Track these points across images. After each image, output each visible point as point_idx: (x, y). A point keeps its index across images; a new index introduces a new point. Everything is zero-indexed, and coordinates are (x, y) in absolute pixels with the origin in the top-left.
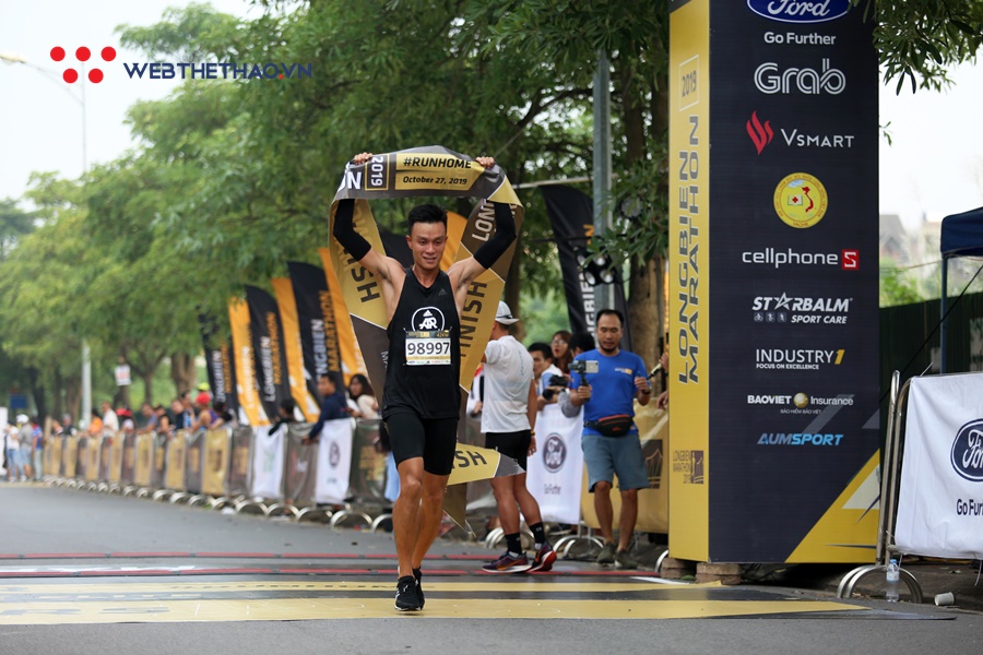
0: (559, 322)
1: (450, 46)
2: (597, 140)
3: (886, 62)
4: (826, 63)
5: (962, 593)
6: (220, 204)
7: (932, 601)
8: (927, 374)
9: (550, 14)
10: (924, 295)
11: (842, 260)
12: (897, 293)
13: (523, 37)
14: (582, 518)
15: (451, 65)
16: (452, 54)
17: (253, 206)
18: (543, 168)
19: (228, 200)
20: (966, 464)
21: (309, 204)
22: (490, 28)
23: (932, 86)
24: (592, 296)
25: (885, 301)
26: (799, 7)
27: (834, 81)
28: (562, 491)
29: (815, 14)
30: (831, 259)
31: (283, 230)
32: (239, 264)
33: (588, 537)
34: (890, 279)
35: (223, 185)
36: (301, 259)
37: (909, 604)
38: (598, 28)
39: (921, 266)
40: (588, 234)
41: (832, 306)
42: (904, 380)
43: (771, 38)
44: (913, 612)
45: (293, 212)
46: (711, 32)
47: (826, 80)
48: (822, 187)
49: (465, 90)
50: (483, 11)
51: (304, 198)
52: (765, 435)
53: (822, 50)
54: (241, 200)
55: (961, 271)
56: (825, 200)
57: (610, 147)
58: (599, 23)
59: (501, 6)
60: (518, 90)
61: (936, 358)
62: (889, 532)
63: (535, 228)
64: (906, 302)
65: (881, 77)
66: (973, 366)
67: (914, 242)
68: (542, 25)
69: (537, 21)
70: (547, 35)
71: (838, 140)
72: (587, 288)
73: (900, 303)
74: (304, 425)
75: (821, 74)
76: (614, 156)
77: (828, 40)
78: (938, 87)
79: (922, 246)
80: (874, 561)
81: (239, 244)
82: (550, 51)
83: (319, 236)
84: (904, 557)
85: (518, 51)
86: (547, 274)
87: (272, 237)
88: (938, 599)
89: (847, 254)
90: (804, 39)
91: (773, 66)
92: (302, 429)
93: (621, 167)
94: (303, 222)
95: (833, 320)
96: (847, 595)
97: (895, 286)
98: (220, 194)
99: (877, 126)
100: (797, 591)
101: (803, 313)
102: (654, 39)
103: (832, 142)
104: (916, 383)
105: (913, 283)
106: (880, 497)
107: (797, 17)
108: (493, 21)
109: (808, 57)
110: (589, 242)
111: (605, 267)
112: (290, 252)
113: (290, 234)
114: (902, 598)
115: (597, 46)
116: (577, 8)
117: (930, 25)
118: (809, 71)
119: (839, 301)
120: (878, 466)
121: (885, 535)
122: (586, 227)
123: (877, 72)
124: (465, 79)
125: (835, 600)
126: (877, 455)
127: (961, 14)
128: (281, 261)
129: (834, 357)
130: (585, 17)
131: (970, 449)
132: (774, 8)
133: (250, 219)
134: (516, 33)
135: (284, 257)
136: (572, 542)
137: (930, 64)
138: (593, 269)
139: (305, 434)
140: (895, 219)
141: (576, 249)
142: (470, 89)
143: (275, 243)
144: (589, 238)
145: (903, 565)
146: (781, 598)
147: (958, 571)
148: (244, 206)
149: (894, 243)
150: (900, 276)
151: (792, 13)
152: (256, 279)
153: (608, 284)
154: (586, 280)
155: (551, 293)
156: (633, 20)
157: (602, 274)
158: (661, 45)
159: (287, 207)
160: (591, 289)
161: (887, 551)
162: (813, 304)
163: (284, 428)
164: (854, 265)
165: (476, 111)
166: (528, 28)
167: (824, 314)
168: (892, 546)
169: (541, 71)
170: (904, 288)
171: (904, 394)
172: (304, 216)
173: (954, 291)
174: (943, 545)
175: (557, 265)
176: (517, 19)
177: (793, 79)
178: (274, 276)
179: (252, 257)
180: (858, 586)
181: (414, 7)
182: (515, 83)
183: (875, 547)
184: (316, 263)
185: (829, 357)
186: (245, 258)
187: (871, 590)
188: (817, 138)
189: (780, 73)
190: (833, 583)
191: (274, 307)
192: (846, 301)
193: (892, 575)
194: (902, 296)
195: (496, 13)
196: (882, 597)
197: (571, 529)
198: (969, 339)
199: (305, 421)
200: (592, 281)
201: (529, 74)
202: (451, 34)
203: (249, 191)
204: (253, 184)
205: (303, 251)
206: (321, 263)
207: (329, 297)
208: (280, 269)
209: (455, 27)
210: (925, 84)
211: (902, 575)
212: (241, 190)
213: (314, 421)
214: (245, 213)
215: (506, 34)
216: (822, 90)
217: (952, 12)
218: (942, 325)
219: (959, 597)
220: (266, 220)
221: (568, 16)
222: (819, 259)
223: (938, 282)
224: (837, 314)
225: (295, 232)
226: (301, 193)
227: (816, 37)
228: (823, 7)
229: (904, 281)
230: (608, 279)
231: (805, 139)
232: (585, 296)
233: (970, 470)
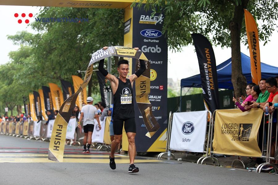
0: (100, 100)
1: (77, 41)
2: (108, 61)
3: (170, 46)
4: (157, 46)
5: (184, 158)
6: (28, 73)
7: (177, 160)
8: (177, 112)
9: (99, 34)
10: (177, 95)
11: (160, 88)
12: (171, 95)
13: (93, 39)
14: (104, 141)
15: (78, 45)
16: (78, 43)
17: (35, 74)
18: (97, 67)
19: (30, 73)
20: (184, 131)
21: (47, 74)
22: (86, 37)
23: (179, 52)
24: (106, 94)
25: (169, 96)
26: (151, 34)
27: (158, 50)
28: (100, 136)
29: (155, 36)
30: (157, 87)
31: (41, 79)
32: (32, 86)
33: (105, 146)
34: (170, 92)
35: (29, 69)
36: (45, 85)
37: (172, 160)
38: (109, 38)
39: (177, 89)
40: (106, 81)
41: (157, 97)
42: (172, 113)
43: (145, 40)
44: (173, 162)
45: (43, 75)
46: (133, 39)
47: (157, 50)
48: (156, 72)
49: (80, 50)
50: (84, 34)
51: (46, 72)
52: (143, 125)
53: (156, 43)
54: (32, 73)
55: (185, 91)
56: (156, 75)
57: (111, 62)
58: (109, 36)
59: (88, 32)
60: (92, 50)
61: (179, 109)
62: (168, 145)
63: (95, 80)
64: (173, 97)
65: (168, 49)
66: (187, 110)
67: (175, 84)
68: (97, 37)
69: (96, 36)
70: (98, 39)
71: (159, 62)
72: (105, 92)
73: (172, 97)
74: (45, 121)
75: (156, 48)
76: (112, 65)
77: (157, 41)
78: (180, 52)
79: (177, 85)
80: (165, 151)
81: (32, 82)
82: (99, 42)
83: (49, 81)
84: (172, 151)
85: (92, 42)
86: (97, 89)
87: (39, 81)
88: (179, 159)
89: (161, 87)
90: (152, 41)
91: (146, 46)
92: (44, 122)
93: (113, 67)
94: (45, 77)
95: (158, 100)
96: (159, 159)
97: (171, 93)
98: (28, 71)
99: (167, 60)
100: (149, 158)
101: (151, 99)
102: (121, 40)
103: (158, 63)
104: (174, 114)
105: (175, 93)
106: (167, 138)
107: (151, 36)
108: (86, 36)
109: (153, 45)
110: (106, 83)
111: (110, 88)
112: (42, 84)
113: (43, 80)
114: (171, 159)
115: (109, 41)
116: (104, 33)
117: (179, 38)
118: (153, 48)
119: (159, 96)
120: (167, 131)
121: (168, 146)
122: (106, 80)
123: (167, 48)
124: (81, 48)
125: (157, 160)
126: (166, 129)
127: (185, 37)
128: (40, 86)
129: (158, 108)
130: (106, 35)
131: (185, 128)
132: (146, 34)
133: (34, 77)
134: (91, 38)
135: (41, 85)
136: (101, 147)
137: (178, 47)
138: (107, 89)
139: (45, 123)
140: (171, 79)
141: (103, 84)
142: (81, 50)
143: (39, 82)
144: (106, 82)
145: (171, 152)
146: (146, 159)
147: (183, 154)
148: (33, 74)
149: (171, 84)
150: (172, 91)
151: (150, 36)
152: (35, 89)
153: (110, 92)
154: (105, 91)
155: (98, 94)
156: (116, 36)
157: (109, 90)
158: (122, 41)
159: (42, 74)
160: (106, 93)
161: (168, 149)
162: (154, 97)
163: (41, 121)
164: (162, 89)
165: (82, 55)
166: (94, 37)
167: (156, 99)
168: (169, 148)
169: (97, 46)
170: (173, 94)
171: (172, 116)
172: (46, 76)
173: (183, 95)
174: (180, 148)
175: (99, 87)
176: (91, 35)
177: (150, 49)
178: (39, 89)
179: (34, 85)
180: (162, 157)
181: (70, 33)
182: (91, 49)
183: (165, 149)
184: (48, 86)
185: (157, 108)
186: (33, 85)
187: (165, 158)
188: (155, 62)
189: (147, 48)
190: (156, 156)
191: (39, 95)
192: (160, 97)
193: (169, 154)
194: (173, 96)
195: (87, 34)
196: (167, 159)
197: (101, 144)
198: (186, 105)
199: (45, 120)
200: (107, 91)
201: (94, 47)
202: (78, 38)
203: (34, 71)
204: (35, 69)
205: (45, 84)
206: (49, 86)
207: (51, 94)
208: (40, 88)
209: (79, 37)
210: (178, 51)
211: (171, 154)
212: (32, 70)
213: (47, 120)
214: (33, 75)
215: (89, 39)
216: (156, 52)
217: (183, 36)
218: (180, 102)
219: (183, 159)
220: (38, 77)
221: (103, 35)
222: (155, 87)
223: (180, 93)
224: (158, 99)
225: (44, 80)
226: (45, 71)
227: (155, 40)
228: (157, 34)
229: (173, 92)
230: (110, 91)
231: (152, 62)
232: (105, 94)
233: (185, 132)
